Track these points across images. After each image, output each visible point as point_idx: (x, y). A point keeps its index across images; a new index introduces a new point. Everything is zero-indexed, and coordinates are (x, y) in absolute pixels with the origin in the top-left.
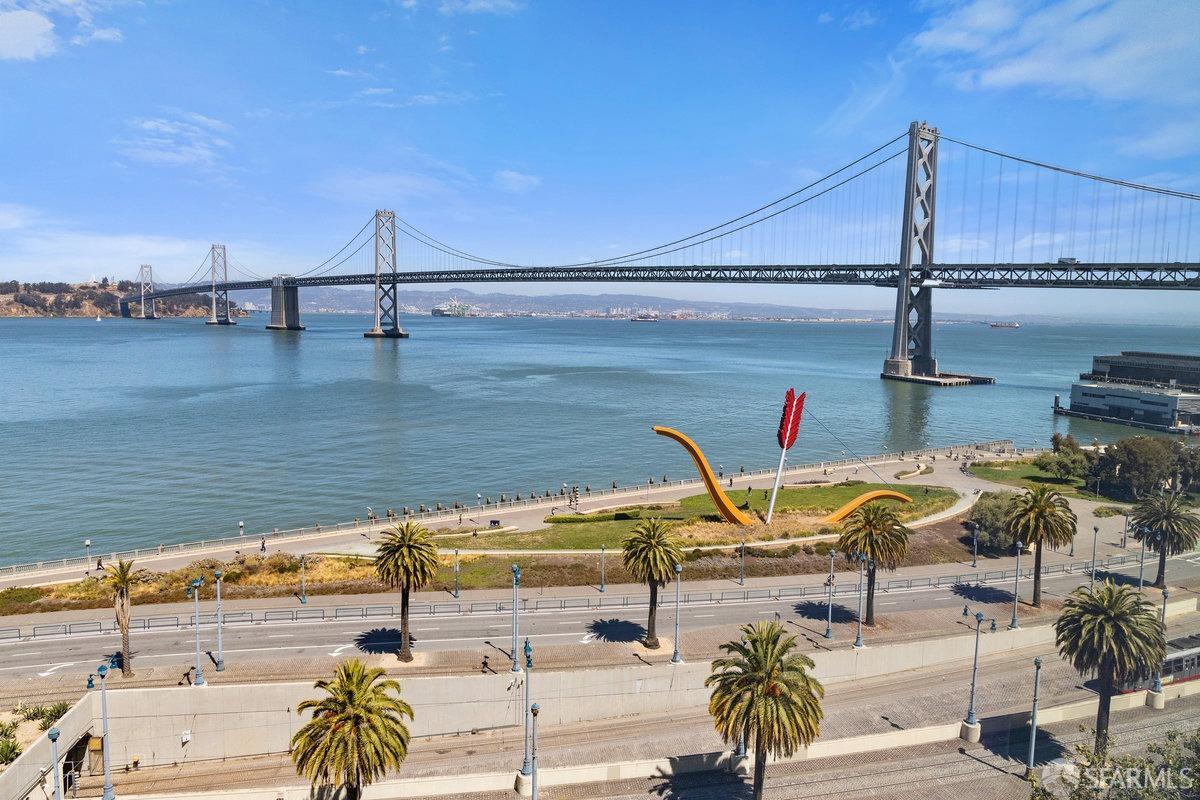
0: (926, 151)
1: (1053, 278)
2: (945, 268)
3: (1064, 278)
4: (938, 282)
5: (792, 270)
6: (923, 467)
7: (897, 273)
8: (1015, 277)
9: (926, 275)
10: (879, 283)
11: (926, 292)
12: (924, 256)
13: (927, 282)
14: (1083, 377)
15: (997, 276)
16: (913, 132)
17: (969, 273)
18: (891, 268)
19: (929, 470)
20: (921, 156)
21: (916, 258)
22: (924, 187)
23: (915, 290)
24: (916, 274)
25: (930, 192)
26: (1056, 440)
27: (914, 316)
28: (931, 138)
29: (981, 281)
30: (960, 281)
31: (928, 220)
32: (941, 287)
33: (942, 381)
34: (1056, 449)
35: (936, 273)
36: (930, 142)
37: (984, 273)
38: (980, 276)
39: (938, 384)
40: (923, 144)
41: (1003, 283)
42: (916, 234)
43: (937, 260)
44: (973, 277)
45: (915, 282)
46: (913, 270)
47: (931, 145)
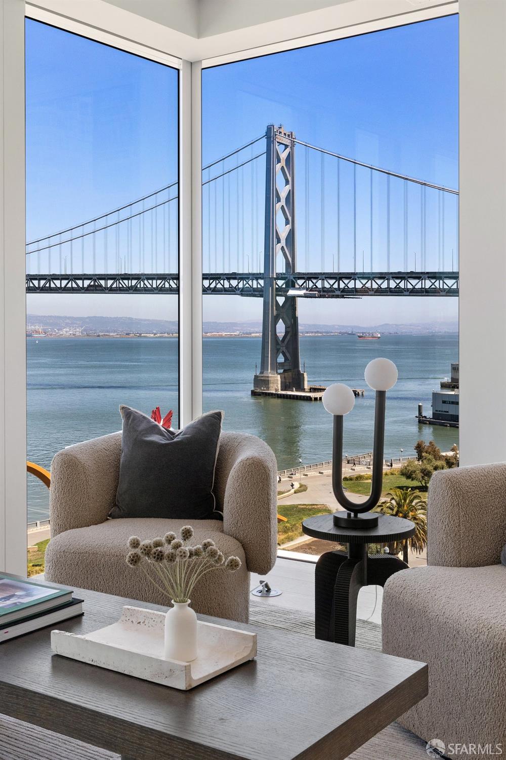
0: (284, 156)
1: (410, 286)
2: (309, 277)
3: (419, 286)
4: (302, 292)
5: (152, 279)
6: (297, 485)
7: (262, 282)
8: (375, 286)
9: (291, 284)
10: (244, 292)
11: (291, 301)
12: (287, 264)
13: (291, 292)
14: (444, 386)
15: (359, 285)
16: (270, 135)
17: (332, 282)
18: (257, 277)
19: (303, 488)
20: (279, 161)
21: (280, 267)
22: (284, 192)
23: (281, 300)
24: (280, 283)
25: (290, 198)
26: (419, 448)
27: (281, 328)
28: (287, 142)
29: (343, 290)
30: (324, 289)
31: (289, 227)
32: (306, 296)
33: (313, 395)
34: (420, 458)
35: (300, 282)
36: (286, 146)
37: (346, 281)
38: (342, 285)
39: (309, 399)
40: (280, 148)
41: (364, 292)
42: (279, 241)
43: (300, 268)
44: (336, 286)
45: (280, 291)
46: (278, 278)
47: (288, 150)
